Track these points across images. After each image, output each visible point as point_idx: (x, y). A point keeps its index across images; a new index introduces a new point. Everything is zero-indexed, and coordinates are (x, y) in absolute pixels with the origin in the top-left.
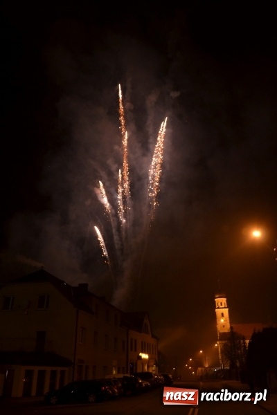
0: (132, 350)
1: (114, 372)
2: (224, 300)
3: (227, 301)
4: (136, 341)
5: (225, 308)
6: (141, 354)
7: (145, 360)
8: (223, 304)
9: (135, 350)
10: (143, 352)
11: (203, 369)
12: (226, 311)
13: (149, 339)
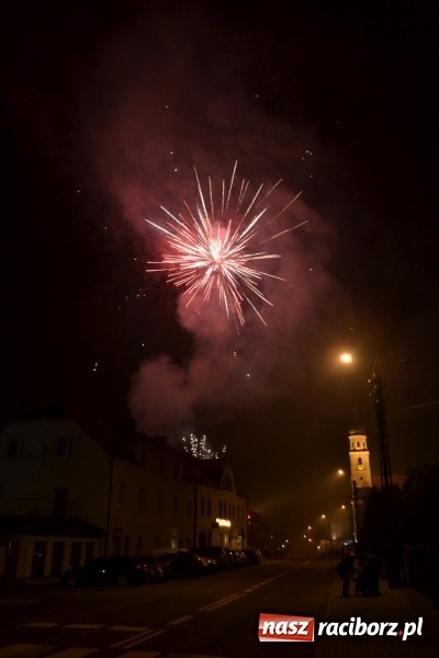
0: (203, 513)
1: (174, 546)
2: (362, 439)
3: (368, 440)
4: (209, 501)
5: (364, 450)
6: (218, 520)
7: (224, 528)
8: (362, 445)
9: (209, 515)
10: (221, 518)
11: (328, 542)
12: (365, 456)
13: (232, 498)
